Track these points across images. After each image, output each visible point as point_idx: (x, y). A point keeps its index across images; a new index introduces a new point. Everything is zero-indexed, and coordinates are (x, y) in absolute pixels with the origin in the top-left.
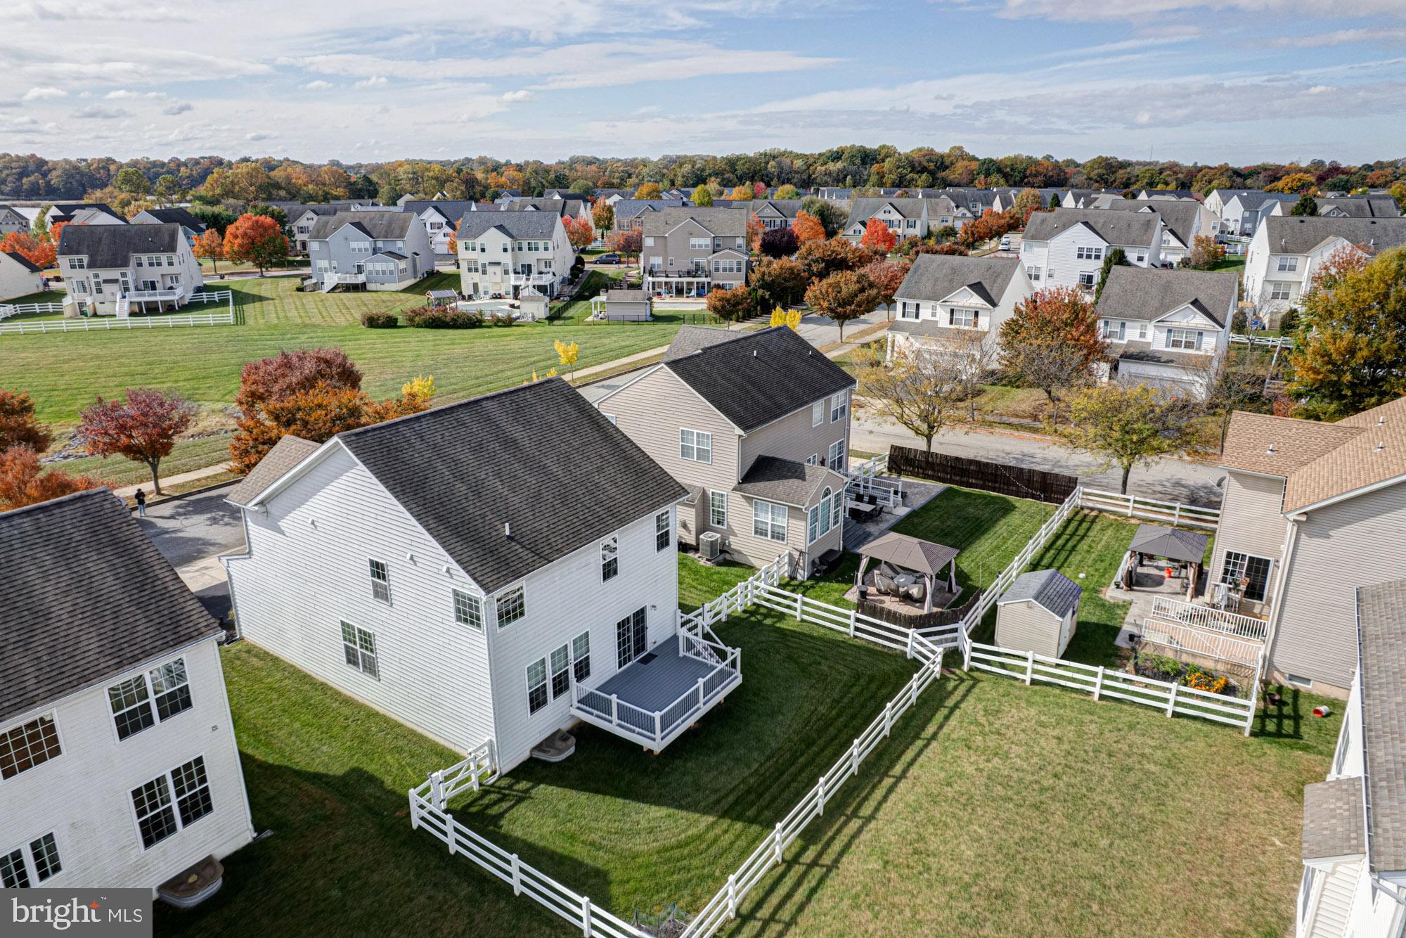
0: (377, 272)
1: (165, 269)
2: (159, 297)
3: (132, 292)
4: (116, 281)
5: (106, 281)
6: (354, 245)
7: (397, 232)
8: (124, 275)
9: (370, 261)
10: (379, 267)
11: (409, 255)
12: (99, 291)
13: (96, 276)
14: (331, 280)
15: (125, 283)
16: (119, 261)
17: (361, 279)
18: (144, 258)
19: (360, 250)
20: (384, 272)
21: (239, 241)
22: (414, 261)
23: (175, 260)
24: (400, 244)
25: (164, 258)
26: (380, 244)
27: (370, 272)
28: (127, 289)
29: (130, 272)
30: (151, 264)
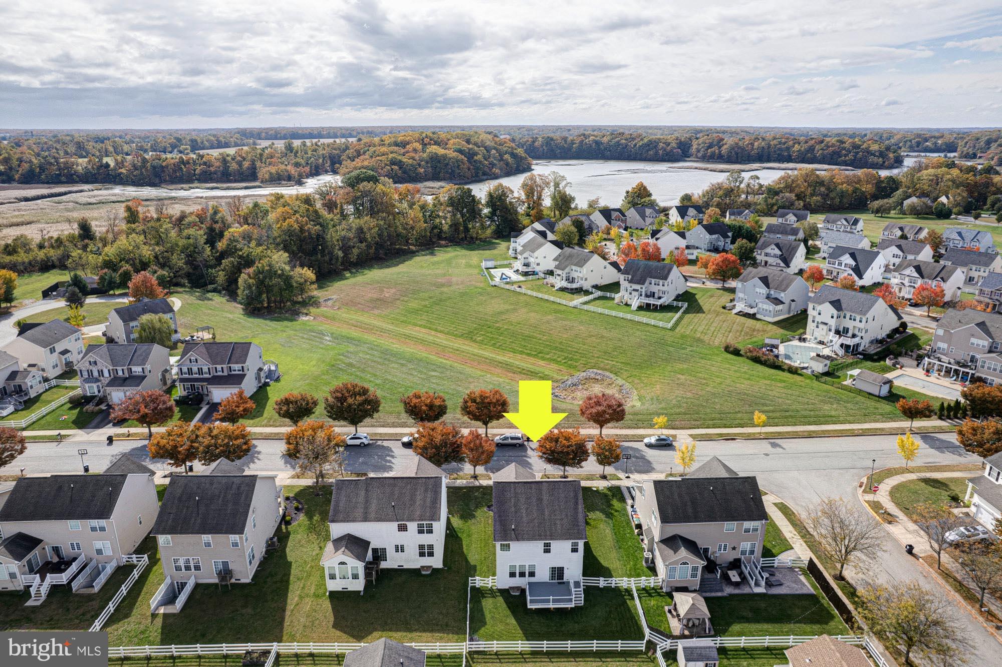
0: (763, 309)
1: (661, 287)
2: (651, 301)
3: (643, 297)
4: (637, 290)
5: (634, 290)
6: (758, 290)
7: (783, 287)
8: (642, 288)
9: (762, 302)
10: (765, 307)
11: (787, 301)
12: (631, 294)
13: (631, 287)
14: (740, 307)
15: (641, 292)
16: (641, 282)
17: (752, 311)
18: (653, 281)
19: (760, 293)
20: (766, 310)
21: (714, 267)
22: (790, 305)
23: (666, 284)
24: (782, 295)
25: (661, 282)
26: (772, 292)
27: (759, 308)
28: (641, 295)
29: (644, 287)
30: (655, 284)
